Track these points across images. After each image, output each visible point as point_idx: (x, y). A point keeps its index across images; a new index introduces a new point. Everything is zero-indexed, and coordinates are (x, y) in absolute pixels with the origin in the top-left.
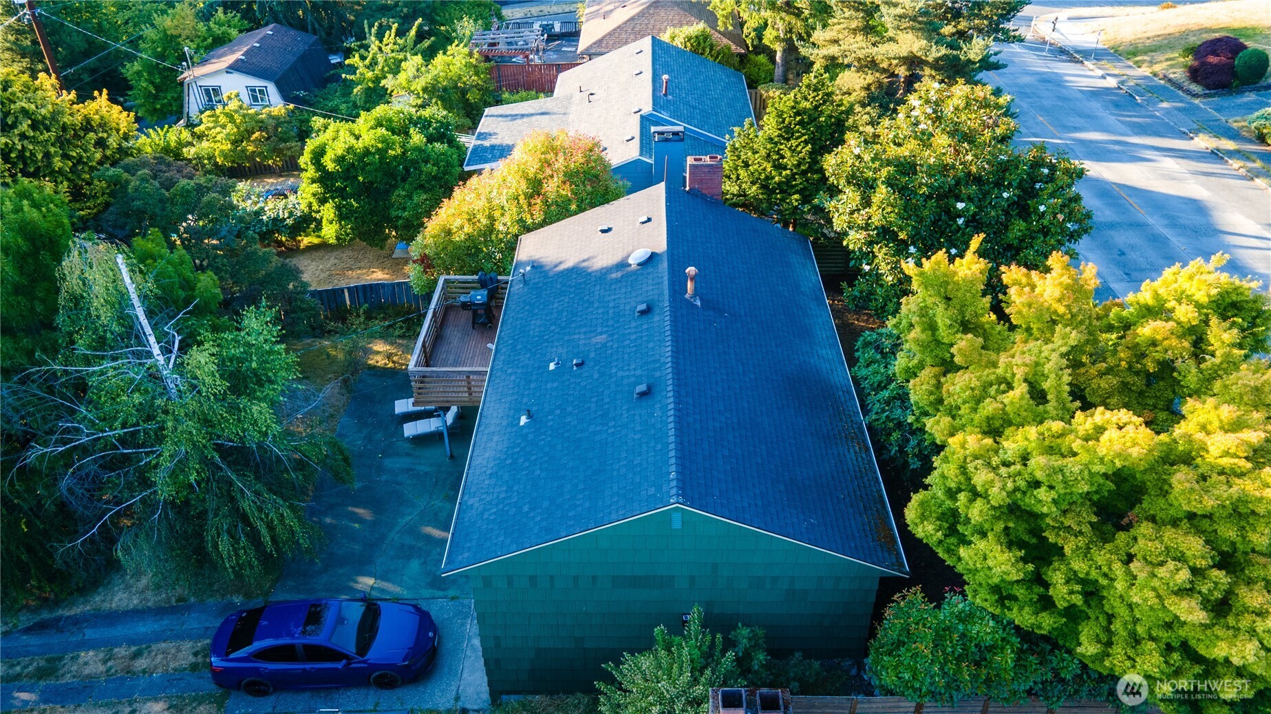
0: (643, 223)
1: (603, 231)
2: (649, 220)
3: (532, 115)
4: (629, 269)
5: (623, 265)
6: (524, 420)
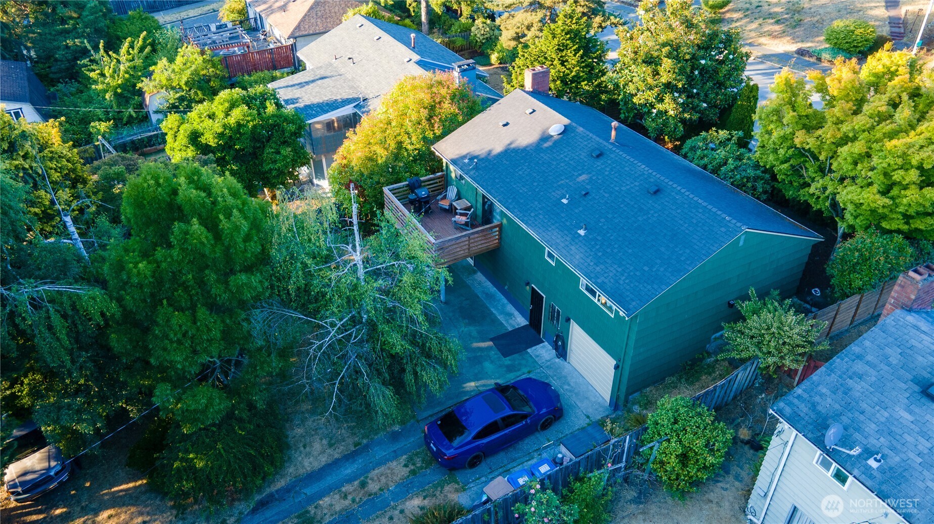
0: (530, 113)
1: (504, 125)
2: (534, 111)
3: (313, 81)
4: (553, 139)
5: (545, 138)
6: (582, 232)
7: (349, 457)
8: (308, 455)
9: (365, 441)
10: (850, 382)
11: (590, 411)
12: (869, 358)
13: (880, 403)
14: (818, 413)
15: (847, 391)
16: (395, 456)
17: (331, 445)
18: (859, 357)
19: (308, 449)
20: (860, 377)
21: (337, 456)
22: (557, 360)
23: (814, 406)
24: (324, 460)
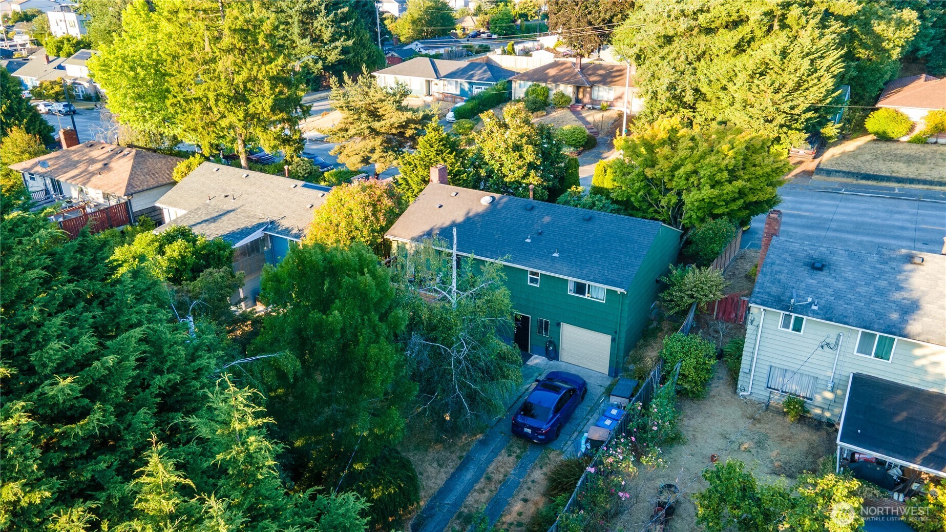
2: (457, 192)
6: (556, 255)
7: (461, 469)
8: (428, 478)
9: (464, 454)
10: (777, 276)
11: (600, 382)
12: (778, 262)
13: (797, 280)
14: (774, 296)
15: (779, 281)
16: (496, 453)
17: (440, 466)
18: (773, 263)
19: (425, 474)
20: (780, 272)
21: (452, 471)
22: (552, 362)
23: (769, 294)
24: (443, 477)
